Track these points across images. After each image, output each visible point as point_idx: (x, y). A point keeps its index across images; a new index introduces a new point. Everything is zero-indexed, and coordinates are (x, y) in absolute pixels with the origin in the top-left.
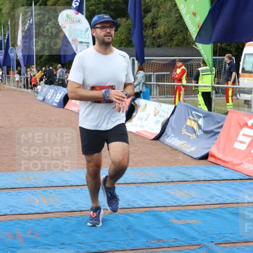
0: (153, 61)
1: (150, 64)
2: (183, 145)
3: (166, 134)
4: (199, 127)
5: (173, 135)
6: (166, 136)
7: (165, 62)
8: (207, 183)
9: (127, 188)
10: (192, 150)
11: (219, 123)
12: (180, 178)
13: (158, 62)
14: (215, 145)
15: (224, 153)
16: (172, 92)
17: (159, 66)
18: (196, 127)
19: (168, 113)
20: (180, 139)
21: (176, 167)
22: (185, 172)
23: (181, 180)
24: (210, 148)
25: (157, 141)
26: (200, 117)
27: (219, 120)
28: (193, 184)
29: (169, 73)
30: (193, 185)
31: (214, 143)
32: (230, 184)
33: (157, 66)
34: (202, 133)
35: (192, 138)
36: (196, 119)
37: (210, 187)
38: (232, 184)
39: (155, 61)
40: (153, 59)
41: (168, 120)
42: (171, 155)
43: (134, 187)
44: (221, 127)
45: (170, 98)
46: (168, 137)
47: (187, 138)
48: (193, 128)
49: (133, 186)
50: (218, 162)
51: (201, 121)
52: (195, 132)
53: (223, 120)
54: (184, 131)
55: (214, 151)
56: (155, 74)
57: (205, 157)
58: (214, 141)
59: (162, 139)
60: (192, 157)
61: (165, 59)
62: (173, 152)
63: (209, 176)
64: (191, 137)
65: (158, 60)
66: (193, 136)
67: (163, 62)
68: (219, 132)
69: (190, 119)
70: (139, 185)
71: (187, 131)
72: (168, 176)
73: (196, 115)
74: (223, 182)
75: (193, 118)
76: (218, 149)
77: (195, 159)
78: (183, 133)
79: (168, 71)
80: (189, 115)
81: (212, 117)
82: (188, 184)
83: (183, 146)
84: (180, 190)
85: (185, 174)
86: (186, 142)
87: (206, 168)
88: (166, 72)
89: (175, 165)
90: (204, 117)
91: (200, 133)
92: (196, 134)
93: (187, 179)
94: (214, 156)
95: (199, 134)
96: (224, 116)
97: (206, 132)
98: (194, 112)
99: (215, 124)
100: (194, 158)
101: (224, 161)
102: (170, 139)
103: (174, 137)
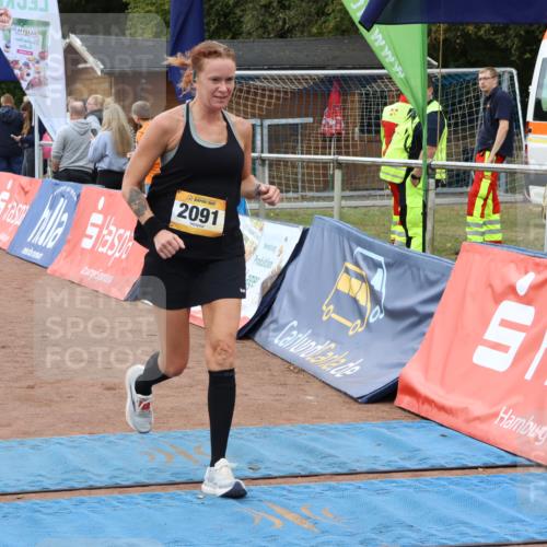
0: (258, 83)
1: (248, 92)
2: (324, 354)
3: (275, 321)
4: (375, 297)
5: (295, 323)
6: (272, 326)
7: (296, 87)
8: (377, 482)
9: (115, 503)
10: (348, 373)
11: (432, 283)
12: (296, 462)
13: (273, 85)
14: (416, 354)
15: (443, 383)
16: (318, 182)
17: (278, 98)
18: (363, 298)
19: (281, 252)
20: (315, 336)
21: (288, 427)
22: (313, 444)
23: (297, 471)
24: (403, 365)
25: (248, 343)
26: (376, 265)
27: (433, 277)
28: (333, 483)
29: (310, 120)
30: (331, 488)
31: (415, 350)
32: (452, 483)
33: (271, 97)
34: (382, 316)
35: (351, 333)
36: (365, 272)
37: (386, 492)
38: (457, 484)
39: (266, 84)
40: (258, 78)
41: (282, 274)
42: (281, 390)
43: (140, 500)
44: (437, 298)
45: (312, 199)
46: (278, 330)
47: (335, 334)
48: (355, 301)
49: (136, 494)
50: (425, 410)
51: (379, 280)
52: (360, 313)
53: (445, 275)
54: (329, 311)
55: (414, 375)
56: (267, 122)
57: (387, 395)
58: (414, 344)
59: (261, 335)
60: (345, 394)
61: (296, 78)
62: (292, 378)
63: (387, 458)
64: (348, 328)
65: (273, 78)
66: (355, 327)
67: (290, 87)
68: (430, 316)
69: (347, 271)
70: (158, 491)
71: (337, 311)
72: (257, 461)
73: (366, 258)
74: (428, 476)
75: (358, 270)
76: (426, 370)
77: (356, 400)
78: (325, 318)
79: (307, 116)
80: (345, 260)
81: (410, 267)
82: (316, 486)
83: (323, 358)
84: (285, 507)
85: (311, 451)
86: (333, 345)
87: (384, 431)
88: (299, 116)
89: (289, 420)
90: (388, 266)
91: (375, 315)
92: (363, 321)
93: (317, 469)
94: (412, 392)
95: (372, 320)
96: (446, 261)
97: (394, 315)
98: (359, 250)
99: (421, 288)
100: (351, 397)
101: (442, 408)
102: (284, 335)
103: (299, 329)
